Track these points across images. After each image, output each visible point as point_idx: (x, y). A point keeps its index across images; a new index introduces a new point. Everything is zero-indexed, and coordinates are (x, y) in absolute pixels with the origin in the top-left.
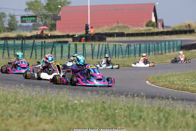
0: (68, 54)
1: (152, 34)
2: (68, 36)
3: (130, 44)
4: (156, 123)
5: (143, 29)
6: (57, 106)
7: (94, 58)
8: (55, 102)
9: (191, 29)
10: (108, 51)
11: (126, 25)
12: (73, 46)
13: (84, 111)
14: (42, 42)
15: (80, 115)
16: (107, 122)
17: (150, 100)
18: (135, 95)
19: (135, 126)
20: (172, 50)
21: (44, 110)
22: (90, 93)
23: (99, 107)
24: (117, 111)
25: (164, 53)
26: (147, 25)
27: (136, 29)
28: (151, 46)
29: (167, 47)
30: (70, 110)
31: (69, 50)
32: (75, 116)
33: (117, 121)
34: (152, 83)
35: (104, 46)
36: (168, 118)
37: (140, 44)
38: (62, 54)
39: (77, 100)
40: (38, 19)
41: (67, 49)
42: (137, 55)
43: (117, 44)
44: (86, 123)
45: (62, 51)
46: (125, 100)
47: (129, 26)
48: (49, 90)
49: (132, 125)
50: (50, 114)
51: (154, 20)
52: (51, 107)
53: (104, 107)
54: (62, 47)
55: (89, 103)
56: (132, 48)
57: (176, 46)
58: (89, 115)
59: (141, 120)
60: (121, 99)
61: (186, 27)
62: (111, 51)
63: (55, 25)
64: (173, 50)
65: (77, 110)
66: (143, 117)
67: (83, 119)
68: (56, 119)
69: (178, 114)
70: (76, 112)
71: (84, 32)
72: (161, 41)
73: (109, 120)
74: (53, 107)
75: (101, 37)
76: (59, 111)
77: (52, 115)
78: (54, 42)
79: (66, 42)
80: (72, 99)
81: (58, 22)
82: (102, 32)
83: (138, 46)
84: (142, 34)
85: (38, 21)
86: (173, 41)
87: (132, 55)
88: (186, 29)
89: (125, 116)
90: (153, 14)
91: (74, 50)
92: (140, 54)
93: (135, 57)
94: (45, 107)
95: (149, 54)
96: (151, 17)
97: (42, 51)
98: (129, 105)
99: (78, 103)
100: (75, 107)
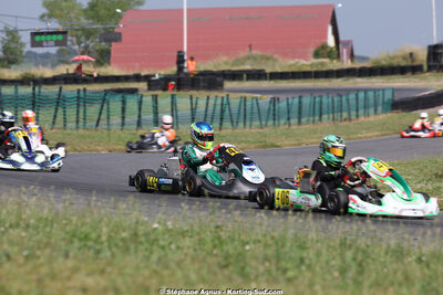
0: (136, 119)
1: (328, 74)
2: (137, 78)
3: (277, 96)
4: (336, 274)
5: (307, 63)
6: (112, 234)
8: (107, 225)
9: (415, 64)
10: (227, 112)
11: (268, 54)
12: (148, 100)
13: (173, 246)
14: (79, 91)
15: (166, 255)
16: (226, 272)
19: (289, 280)
20: (372, 110)
21: (82, 243)
22: (187, 207)
23: (208, 236)
24: (247, 247)
25: (353, 117)
26: (317, 55)
27: (292, 62)
28: (325, 100)
29: (361, 104)
30: (141, 243)
31: (140, 109)
32: (154, 257)
33: (248, 270)
35: (219, 101)
36: (364, 264)
37: (300, 97)
38: (123, 118)
39: (159, 223)
40: (69, 38)
41: (136, 107)
42: (294, 121)
43: (248, 95)
44: (179, 274)
45: (123, 110)
46: (265, 222)
47: (275, 56)
48: (94, 198)
49: (281, 278)
50: (98, 252)
51: (331, 42)
52: (99, 237)
53: (219, 238)
54: (124, 102)
55: (185, 229)
56: (283, 104)
57: (380, 101)
58: (186, 255)
59: (303, 268)
60: (258, 221)
61: (404, 58)
62: (234, 111)
63: (109, 52)
64: (376, 110)
65: (158, 245)
66: (307, 262)
67: (172, 265)
68: (110, 264)
69: (386, 253)
70: (155, 248)
71: (173, 70)
72: (348, 91)
73: (231, 268)
74: (104, 238)
75: (211, 81)
76: (117, 245)
77: (102, 255)
78: (106, 92)
79: (134, 91)
80: (146, 219)
81: (115, 46)
82: (215, 70)
83: (296, 100)
84: (305, 75)
85: (69, 43)
86: (375, 90)
87: (282, 121)
88: (403, 63)
89: (266, 259)
90: (330, 29)
91: (151, 109)
92: (300, 118)
93: (290, 125)
94: (87, 237)
95: (320, 120)
96: (325, 37)
97: (78, 112)
98: (276, 234)
99: (160, 228)
100: (152, 237)
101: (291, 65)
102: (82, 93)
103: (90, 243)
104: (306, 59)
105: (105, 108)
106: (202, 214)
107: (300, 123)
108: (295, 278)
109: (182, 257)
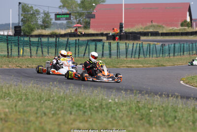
0: (101, 53)
1: (187, 34)
2: (102, 35)
3: (164, 43)
4: (191, 123)
5: (178, 29)
6: (91, 104)
7: (128, 56)
8: (89, 100)
10: (142, 50)
11: (160, 24)
12: (106, 44)
13: (118, 110)
15: (115, 114)
16: (142, 122)
17: (185, 100)
18: (170, 95)
19: (170, 126)
21: (78, 108)
22: (124, 93)
23: (134, 106)
24: (151, 111)
26: (182, 25)
27: (171, 28)
28: (185, 45)
30: (104, 108)
31: (103, 49)
32: (110, 115)
33: (151, 121)
34: (187, 83)
35: (138, 45)
37: (174, 44)
39: (112, 100)
40: (72, 16)
41: (101, 48)
42: (172, 55)
43: (151, 43)
44: (121, 122)
45: (96, 49)
46: (159, 100)
47: (163, 26)
48: (83, 88)
49: (166, 125)
50: (85, 112)
51: (188, 19)
52: (85, 105)
53: (139, 106)
54: (96, 45)
55: (123, 102)
56: (167, 47)
58: (124, 114)
59: (176, 121)
60: (156, 99)
62: (145, 50)
63: (89, 23)
65: (111, 109)
66: (178, 118)
67: (118, 118)
68: (90, 118)
70: (110, 110)
72: (196, 41)
73: (144, 120)
74: (87, 106)
75: (135, 36)
76: (93, 109)
77: (86, 114)
78: (88, 41)
79: (100, 41)
80: (106, 98)
81: (92, 20)
82: (136, 31)
83: (173, 45)
84: (177, 34)
85: (72, 19)
87: (166, 55)
89: (159, 116)
90: (188, 13)
91: (108, 49)
92: (174, 53)
93: (170, 56)
94: (80, 105)
95: (183, 54)
96: (186, 17)
97: (76, 49)
98: (164, 105)
99: (113, 102)
100: (109, 105)
101: (170, 30)
102: (77, 41)
103: (81, 108)
104: (177, 27)
105: (88, 48)
106: (131, 95)
107: (174, 55)
108: (173, 125)
109: (122, 115)
